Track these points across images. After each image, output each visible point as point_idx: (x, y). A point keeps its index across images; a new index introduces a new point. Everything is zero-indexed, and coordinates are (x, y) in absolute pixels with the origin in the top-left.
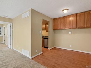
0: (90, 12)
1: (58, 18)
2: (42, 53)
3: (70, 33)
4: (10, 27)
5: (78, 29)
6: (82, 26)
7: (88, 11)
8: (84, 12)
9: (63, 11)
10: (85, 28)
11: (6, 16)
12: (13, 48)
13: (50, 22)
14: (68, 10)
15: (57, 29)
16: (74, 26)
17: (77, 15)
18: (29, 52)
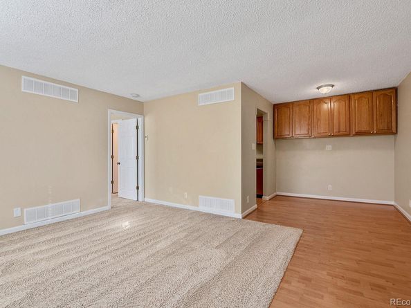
0: (386, 92)
1: (293, 103)
2: (256, 206)
3: (329, 147)
4: (137, 128)
5: (354, 135)
6: (365, 128)
7: (384, 89)
8: (372, 92)
9: (318, 88)
10: (373, 134)
11: (138, 96)
12: (147, 200)
13: (269, 114)
14: (333, 86)
15: (283, 138)
16: (343, 129)
17: (352, 97)
18: (232, 201)
